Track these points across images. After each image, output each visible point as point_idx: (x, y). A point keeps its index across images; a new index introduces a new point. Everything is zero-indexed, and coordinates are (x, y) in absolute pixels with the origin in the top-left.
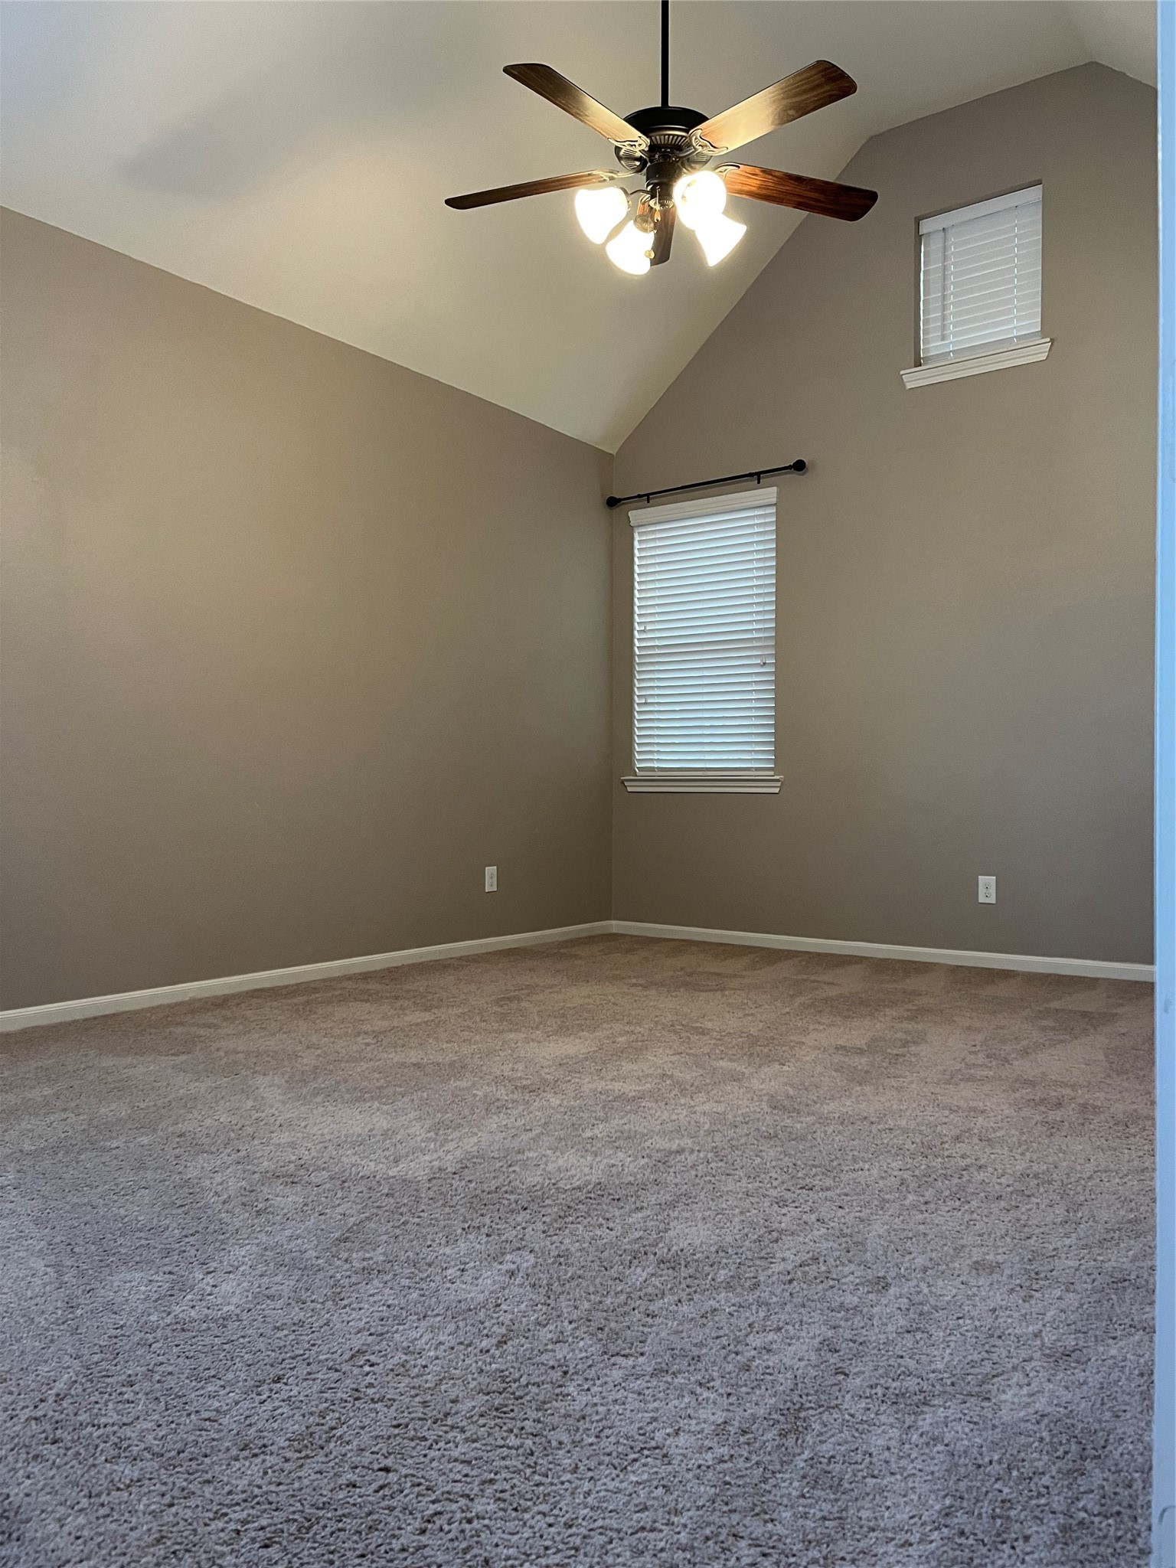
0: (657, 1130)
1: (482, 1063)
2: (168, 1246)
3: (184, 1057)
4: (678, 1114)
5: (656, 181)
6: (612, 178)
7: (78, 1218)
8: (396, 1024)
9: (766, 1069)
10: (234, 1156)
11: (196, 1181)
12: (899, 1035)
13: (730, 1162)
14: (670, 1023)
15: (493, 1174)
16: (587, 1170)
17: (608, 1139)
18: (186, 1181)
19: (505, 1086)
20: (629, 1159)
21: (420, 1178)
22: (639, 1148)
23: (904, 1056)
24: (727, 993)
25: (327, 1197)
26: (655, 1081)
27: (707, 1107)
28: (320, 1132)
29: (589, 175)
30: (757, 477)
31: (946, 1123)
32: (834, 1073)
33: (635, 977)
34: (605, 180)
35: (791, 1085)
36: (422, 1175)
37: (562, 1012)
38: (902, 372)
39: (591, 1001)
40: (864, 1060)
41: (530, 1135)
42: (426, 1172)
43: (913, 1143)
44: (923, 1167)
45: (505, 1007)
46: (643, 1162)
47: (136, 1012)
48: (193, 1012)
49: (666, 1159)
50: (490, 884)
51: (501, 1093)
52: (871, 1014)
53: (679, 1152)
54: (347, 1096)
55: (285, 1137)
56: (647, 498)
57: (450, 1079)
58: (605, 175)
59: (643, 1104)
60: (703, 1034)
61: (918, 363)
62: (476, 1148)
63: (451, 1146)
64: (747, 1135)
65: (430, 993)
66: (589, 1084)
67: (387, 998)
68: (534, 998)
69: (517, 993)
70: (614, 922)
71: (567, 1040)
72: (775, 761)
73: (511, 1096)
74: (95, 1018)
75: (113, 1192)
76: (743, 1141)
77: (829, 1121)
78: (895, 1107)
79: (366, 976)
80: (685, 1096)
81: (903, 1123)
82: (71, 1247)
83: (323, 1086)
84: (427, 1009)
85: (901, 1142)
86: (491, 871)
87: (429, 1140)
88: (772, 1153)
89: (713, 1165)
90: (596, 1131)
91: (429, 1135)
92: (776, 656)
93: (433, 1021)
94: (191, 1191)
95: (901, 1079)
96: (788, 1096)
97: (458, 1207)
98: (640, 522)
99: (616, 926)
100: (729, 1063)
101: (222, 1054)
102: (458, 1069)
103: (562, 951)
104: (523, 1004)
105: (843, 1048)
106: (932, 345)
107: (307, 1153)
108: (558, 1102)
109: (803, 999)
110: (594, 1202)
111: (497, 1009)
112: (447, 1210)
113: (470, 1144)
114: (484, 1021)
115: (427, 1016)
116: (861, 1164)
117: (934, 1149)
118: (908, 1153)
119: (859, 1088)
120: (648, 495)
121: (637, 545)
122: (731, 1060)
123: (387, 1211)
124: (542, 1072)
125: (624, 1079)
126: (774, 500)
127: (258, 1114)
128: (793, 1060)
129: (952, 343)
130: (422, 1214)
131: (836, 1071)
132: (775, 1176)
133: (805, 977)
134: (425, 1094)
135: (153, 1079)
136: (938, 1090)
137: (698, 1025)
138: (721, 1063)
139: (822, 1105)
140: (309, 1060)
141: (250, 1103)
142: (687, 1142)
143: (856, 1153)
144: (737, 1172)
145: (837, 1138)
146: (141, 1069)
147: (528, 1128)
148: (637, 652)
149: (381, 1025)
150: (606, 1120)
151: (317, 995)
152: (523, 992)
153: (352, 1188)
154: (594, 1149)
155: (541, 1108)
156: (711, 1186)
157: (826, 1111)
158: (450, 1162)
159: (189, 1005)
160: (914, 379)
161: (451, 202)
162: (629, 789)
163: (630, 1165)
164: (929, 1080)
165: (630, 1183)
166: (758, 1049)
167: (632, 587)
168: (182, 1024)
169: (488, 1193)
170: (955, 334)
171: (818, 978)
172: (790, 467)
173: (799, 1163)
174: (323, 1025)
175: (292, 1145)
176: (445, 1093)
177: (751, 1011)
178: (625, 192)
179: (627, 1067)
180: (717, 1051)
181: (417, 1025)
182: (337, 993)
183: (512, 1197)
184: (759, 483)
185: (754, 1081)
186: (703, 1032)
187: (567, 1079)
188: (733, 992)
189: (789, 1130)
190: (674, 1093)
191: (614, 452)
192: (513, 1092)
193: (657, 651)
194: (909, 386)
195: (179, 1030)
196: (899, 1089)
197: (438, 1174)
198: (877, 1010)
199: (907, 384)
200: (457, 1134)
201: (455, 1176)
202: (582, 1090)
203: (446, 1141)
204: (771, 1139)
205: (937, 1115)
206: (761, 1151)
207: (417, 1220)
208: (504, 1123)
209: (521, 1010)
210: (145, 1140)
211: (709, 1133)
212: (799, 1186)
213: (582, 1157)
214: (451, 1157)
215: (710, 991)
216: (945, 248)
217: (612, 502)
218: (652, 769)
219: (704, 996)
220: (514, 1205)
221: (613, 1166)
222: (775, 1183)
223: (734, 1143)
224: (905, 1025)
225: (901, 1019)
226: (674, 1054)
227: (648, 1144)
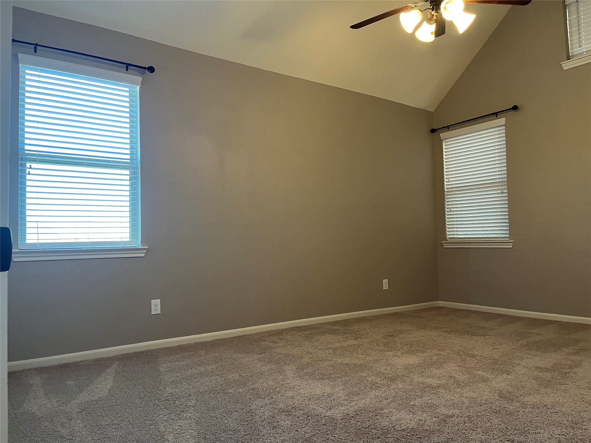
0: (443, 404)
1: (373, 365)
2: (238, 439)
3: (262, 355)
4: (454, 397)
5: (434, 4)
6: (416, 6)
7: (210, 422)
8: (342, 345)
9: (499, 377)
10: (270, 401)
11: (254, 410)
12: (569, 362)
13: (476, 423)
14: (458, 351)
15: (368, 419)
16: (408, 421)
17: (420, 406)
18: (251, 410)
19: (381, 377)
20: (429, 418)
21: (338, 418)
22: (434, 413)
23: (570, 373)
24: (486, 337)
25: (300, 423)
26: (446, 379)
27: (468, 395)
28: (304, 392)
29: (406, 6)
30: (496, 115)
31: (586, 411)
32: (533, 381)
33: (446, 328)
34: (413, 7)
35: (511, 386)
36: (339, 416)
37: (411, 343)
38: (561, 63)
39: (424, 338)
40: (549, 375)
41: (387, 401)
42: (341, 415)
43: (567, 421)
44: (571, 434)
45: (388, 340)
46: (435, 419)
47: (251, 335)
48: (270, 336)
49: (445, 419)
50: (385, 286)
51: (378, 380)
52: (556, 351)
53: (452, 416)
54: (317, 377)
55: (290, 393)
56: (448, 128)
57: (359, 372)
58: (413, 6)
59: (439, 390)
60: (472, 357)
61: (569, 58)
62: (363, 406)
63: (353, 404)
64: (486, 410)
65: (358, 331)
66: (417, 379)
67: (341, 333)
68: (400, 336)
69: (393, 333)
70: (440, 302)
71: (411, 356)
72: (510, 234)
73: (382, 381)
74: (237, 337)
75: (225, 412)
76: (483, 413)
77: (527, 406)
78: (561, 400)
79: (336, 323)
80: (459, 387)
81: (564, 409)
82: (205, 435)
83: (309, 371)
84: (356, 339)
85: (561, 420)
86: (385, 281)
87: (345, 400)
88: (496, 421)
89: (467, 425)
90: (416, 402)
91: (345, 398)
92: (508, 189)
93: (357, 344)
94: (252, 415)
95: (566, 386)
96: (508, 392)
97: (351, 434)
98: (445, 138)
99: (441, 303)
100: (482, 372)
101: (276, 354)
102: (363, 367)
103: (416, 314)
104: (395, 339)
105: (538, 367)
106: (574, 50)
107: (297, 401)
108: (402, 386)
109: (523, 341)
110: (410, 438)
111: (384, 340)
112: (347, 435)
113: (361, 404)
114: (378, 345)
115: (356, 342)
116: (539, 430)
117: (578, 425)
118: (564, 426)
119: (544, 390)
120: (448, 127)
121: (444, 147)
122: (483, 371)
123: (322, 432)
124: (397, 372)
125: (432, 377)
126: (504, 123)
127: (283, 382)
128: (513, 373)
129: (584, 49)
130: (336, 435)
131: (534, 380)
132: (496, 433)
133: (525, 330)
134: (348, 378)
135: (250, 364)
136: (584, 392)
137: (471, 352)
138: (479, 372)
139: (524, 397)
140: (306, 360)
141: (281, 377)
142: (457, 412)
143: (538, 424)
144: (478, 429)
145: (529, 415)
146: (247, 359)
147: (387, 398)
148: (446, 190)
149: (337, 345)
150: (421, 397)
151: (316, 330)
152: (396, 333)
153: (311, 419)
154: (414, 411)
155: (394, 389)
156: (464, 436)
157: (526, 401)
158: (351, 411)
159: (269, 332)
160: (567, 65)
161: (352, 27)
162: (445, 247)
163: (429, 421)
164: (580, 387)
165: (427, 430)
166: (497, 366)
167: (443, 164)
168: (265, 341)
169: (365, 428)
170: (586, 44)
171: (532, 331)
172: (510, 109)
173: (509, 427)
174: (315, 344)
175: (292, 398)
176: (356, 378)
177: (497, 347)
178: (421, 11)
179: (435, 371)
180: (478, 366)
181: (351, 346)
182: (323, 330)
183: (374, 431)
184: (497, 117)
185: (493, 382)
186: (472, 356)
187: (407, 375)
188: (489, 337)
189: (506, 409)
190: (454, 386)
191: (433, 111)
192: (383, 380)
193: (455, 189)
194: (565, 69)
195: (263, 343)
196: (565, 391)
197: (346, 417)
198: (559, 349)
199: (564, 68)
200: (357, 398)
201: (352, 418)
202: (413, 381)
203: (352, 401)
204: (497, 413)
205: (582, 406)
206: (491, 419)
207: (333, 438)
208: (377, 395)
209: (394, 341)
210: (241, 390)
211: (468, 408)
212: (507, 439)
213: (408, 414)
214: (352, 409)
215: (479, 336)
216: (578, 9)
217: (433, 131)
218: (454, 238)
219: (475, 338)
220: (374, 435)
221: (421, 420)
222: (495, 437)
223: (479, 414)
224: (572, 357)
225: (570, 354)
226: (457, 366)
227: (438, 410)
